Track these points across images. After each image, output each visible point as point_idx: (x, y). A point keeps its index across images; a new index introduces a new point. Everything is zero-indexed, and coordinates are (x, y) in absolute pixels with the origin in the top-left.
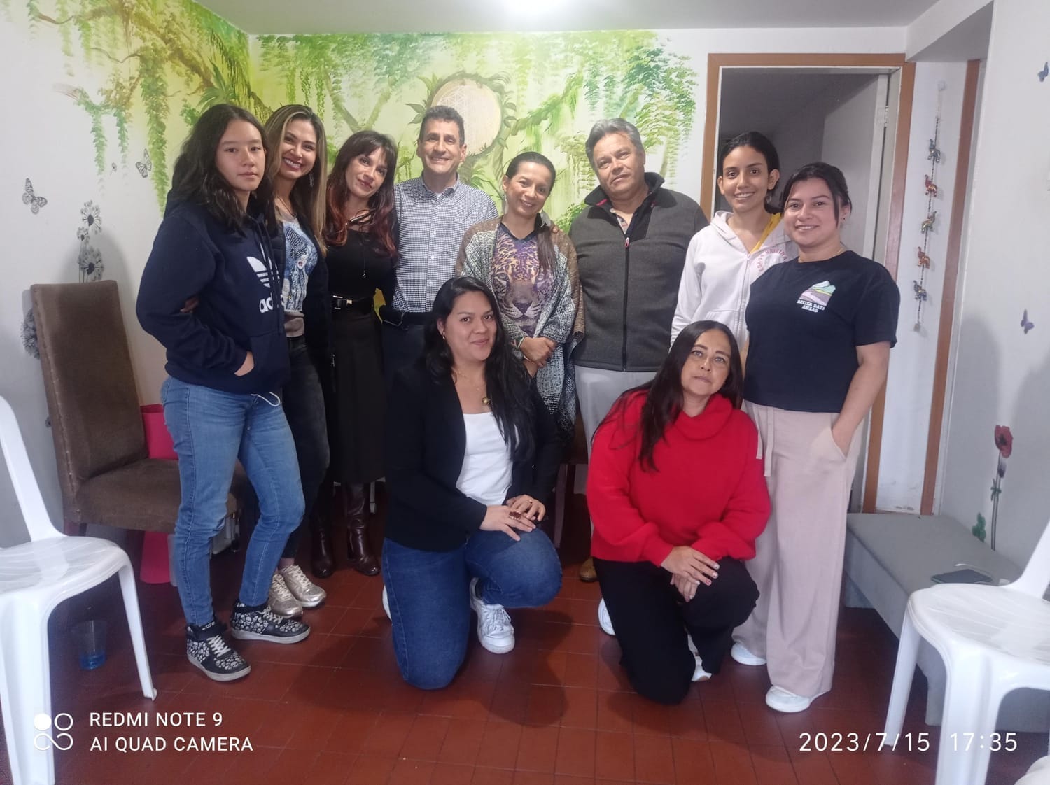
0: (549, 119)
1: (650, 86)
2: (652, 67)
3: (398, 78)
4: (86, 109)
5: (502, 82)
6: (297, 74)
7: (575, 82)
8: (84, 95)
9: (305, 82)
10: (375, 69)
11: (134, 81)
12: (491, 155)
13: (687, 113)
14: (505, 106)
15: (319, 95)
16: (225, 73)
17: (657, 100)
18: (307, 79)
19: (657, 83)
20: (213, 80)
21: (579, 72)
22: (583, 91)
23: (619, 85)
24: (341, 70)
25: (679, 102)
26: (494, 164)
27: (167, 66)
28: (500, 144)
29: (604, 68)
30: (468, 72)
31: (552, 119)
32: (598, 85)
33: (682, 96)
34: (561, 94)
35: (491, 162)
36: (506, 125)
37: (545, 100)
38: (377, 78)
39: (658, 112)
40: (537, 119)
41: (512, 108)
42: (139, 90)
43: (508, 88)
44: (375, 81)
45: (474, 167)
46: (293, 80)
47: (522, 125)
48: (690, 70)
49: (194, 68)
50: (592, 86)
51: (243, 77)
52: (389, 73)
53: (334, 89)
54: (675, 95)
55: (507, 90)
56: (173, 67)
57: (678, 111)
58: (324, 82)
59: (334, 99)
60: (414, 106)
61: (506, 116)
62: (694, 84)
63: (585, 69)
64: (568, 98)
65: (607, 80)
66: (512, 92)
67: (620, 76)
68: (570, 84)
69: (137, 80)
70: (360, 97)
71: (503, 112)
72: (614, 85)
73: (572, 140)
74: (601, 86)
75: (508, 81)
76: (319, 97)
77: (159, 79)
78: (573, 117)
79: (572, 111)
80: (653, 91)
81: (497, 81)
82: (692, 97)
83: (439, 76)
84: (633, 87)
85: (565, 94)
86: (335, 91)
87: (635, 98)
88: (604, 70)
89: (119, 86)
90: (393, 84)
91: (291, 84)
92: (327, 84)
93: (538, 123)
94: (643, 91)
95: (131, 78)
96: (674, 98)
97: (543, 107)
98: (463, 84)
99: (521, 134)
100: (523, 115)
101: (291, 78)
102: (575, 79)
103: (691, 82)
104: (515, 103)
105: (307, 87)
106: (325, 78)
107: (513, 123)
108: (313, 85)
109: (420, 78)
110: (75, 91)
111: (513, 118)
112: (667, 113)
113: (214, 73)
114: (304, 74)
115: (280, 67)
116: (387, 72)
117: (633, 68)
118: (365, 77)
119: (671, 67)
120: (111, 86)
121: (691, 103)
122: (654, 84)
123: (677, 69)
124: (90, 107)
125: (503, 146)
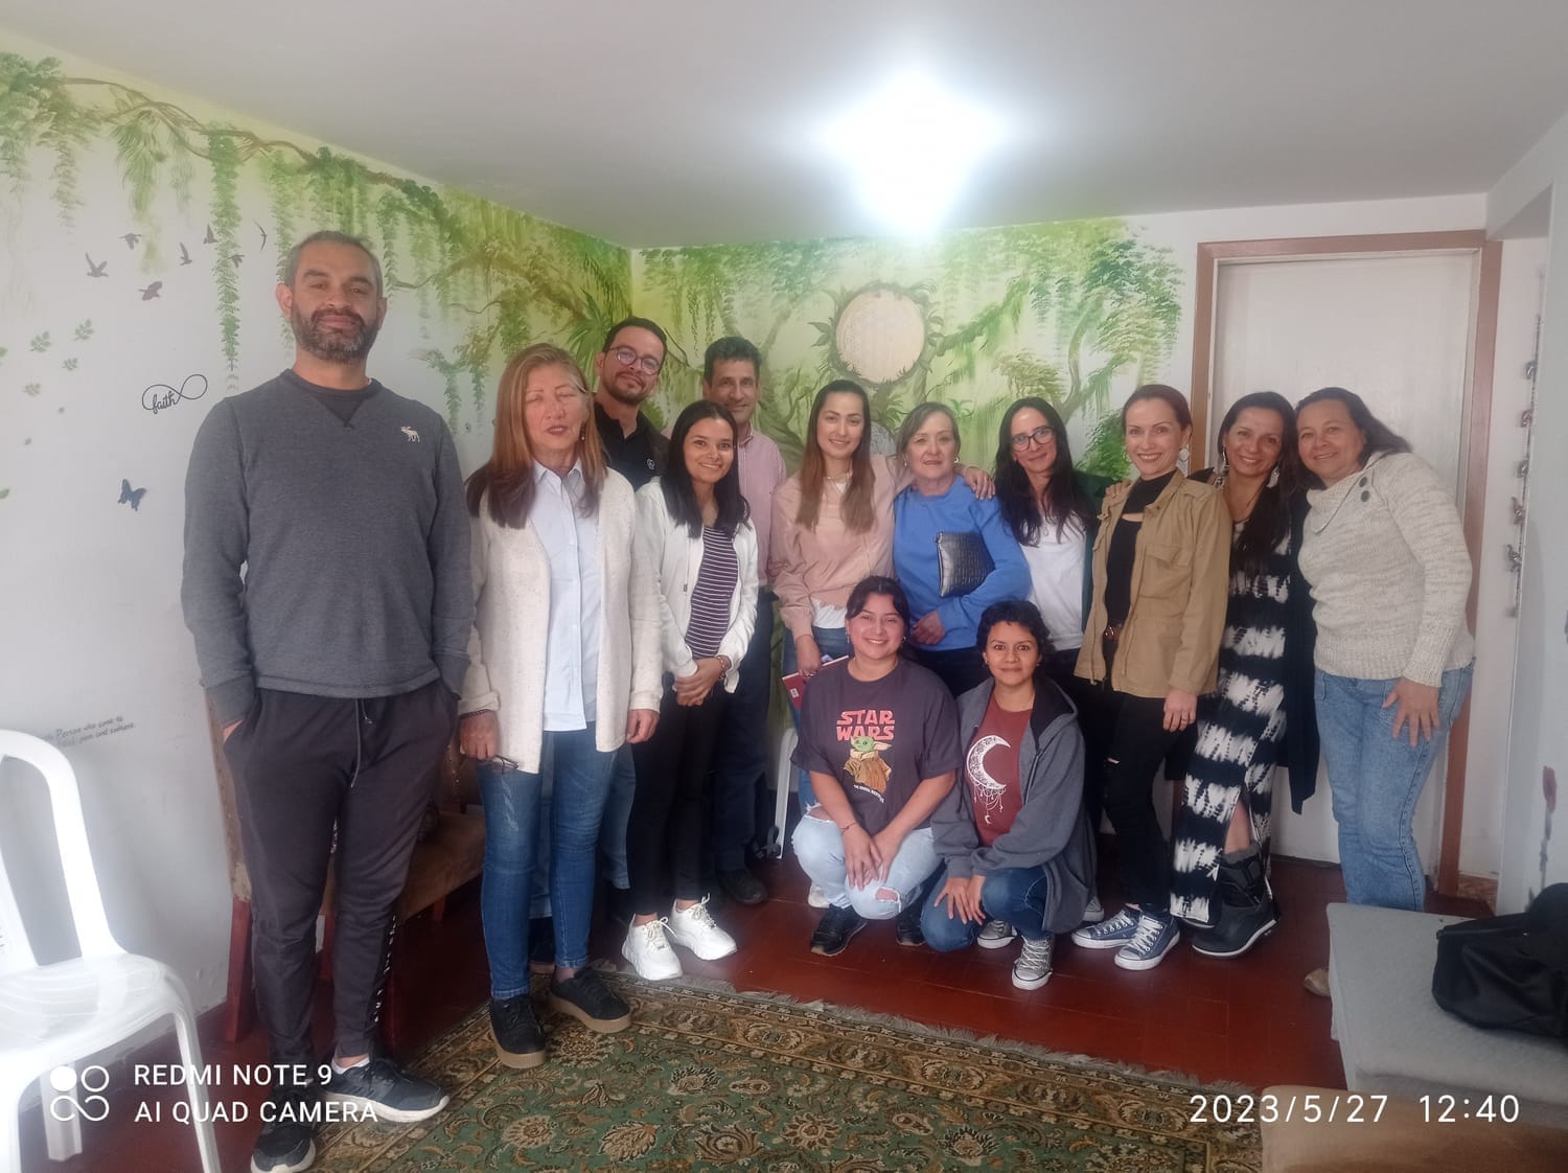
0: (984, 336)
1: (1118, 288)
2: (1121, 263)
3: (799, 292)
4: (440, 370)
5: (926, 291)
6: (684, 292)
7: (1020, 287)
8: (439, 356)
9: (693, 301)
10: (774, 283)
11: (492, 331)
12: (912, 382)
13: (1170, 321)
14: (928, 321)
15: (709, 316)
16: (601, 301)
17: (1129, 305)
18: (695, 299)
19: (1127, 283)
20: (585, 312)
21: (1025, 275)
22: (1029, 298)
23: (1078, 289)
24: (734, 287)
25: (1159, 307)
26: (915, 392)
27: (531, 307)
28: (923, 368)
29: (1056, 269)
30: (884, 281)
31: (989, 334)
32: (1050, 290)
33: (1163, 299)
34: (1000, 303)
35: (911, 390)
36: (931, 344)
37: (980, 311)
38: (775, 293)
39: (1129, 320)
40: (969, 334)
41: (939, 323)
42: (499, 339)
43: (933, 298)
44: (773, 296)
45: (890, 397)
46: (680, 300)
47: (951, 343)
48: (1172, 266)
49: (563, 302)
50: (1041, 290)
51: (623, 300)
52: (790, 287)
53: (725, 309)
54: (1152, 298)
55: (931, 301)
56: (538, 307)
57: (1157, 319)
58: (714, 301)
59: (724, 321)
60: (817, 325)
61: (929, 333)
62: (1179, 283)
63: (1032, 270)
64: (1009, 308)
65: (1059, 284)
66: (938, 303)
67: (1078, 277)
68: (1012, 289)
69: (497, 328)
70: (755, 316)
71: (927, 328)
72: (1070, 290)
73: (1015, 360)
74: (1053, 291)
75: (933, 289)
76: (708, 320)
77: (522, 322)
78: (1016, 331)
79: (1015, 325)
80: (1123, 295)
81: (919, 291)
82: (1176, 300)
83: (848, 288)
84: (1095, 291)
85: (1006, 304)
86: (727, 312)
87: (1099, 304)
88: (1057, 271)
89: (477, 339)
90: (793, 300)
91: (678, 306)
92: (717, 302)
93: (972, 339)
94: (1109, 295)
95: (490, 328)
96: (1152, 302)
97: (977, 320)
98: (878, 296)
99: (949, 354)
100: (952, 330)
101: (677, 297)
102: (1019, 284)
103: (1174, 281)
104: (942, 316)
105: (695, 308)
106: (715, 297)
107: (938, 341)
108: (701, 306)
109: (827, 292)
110: (430, 354)
111: (940, 335)
112: (1143, 321)
113: (587, 303)
114: (692, 292)
115: (665, 286)
116: (787, 286)
117: (1096, 267)
118: (762, 294)
119: (1146, 262)
120: (468, 341)
121: (1175, 309)
122: (1124, 285)
123: (1155, 265)
124: (446, 368)
125: (926, 370)
